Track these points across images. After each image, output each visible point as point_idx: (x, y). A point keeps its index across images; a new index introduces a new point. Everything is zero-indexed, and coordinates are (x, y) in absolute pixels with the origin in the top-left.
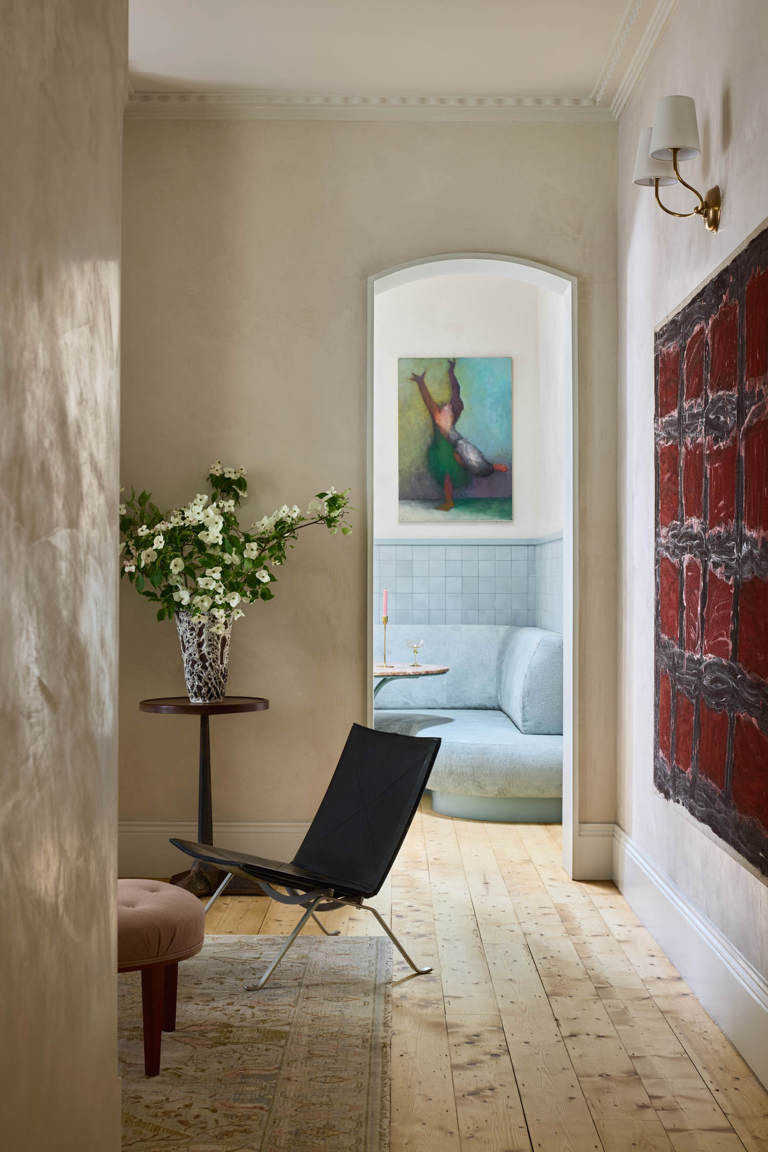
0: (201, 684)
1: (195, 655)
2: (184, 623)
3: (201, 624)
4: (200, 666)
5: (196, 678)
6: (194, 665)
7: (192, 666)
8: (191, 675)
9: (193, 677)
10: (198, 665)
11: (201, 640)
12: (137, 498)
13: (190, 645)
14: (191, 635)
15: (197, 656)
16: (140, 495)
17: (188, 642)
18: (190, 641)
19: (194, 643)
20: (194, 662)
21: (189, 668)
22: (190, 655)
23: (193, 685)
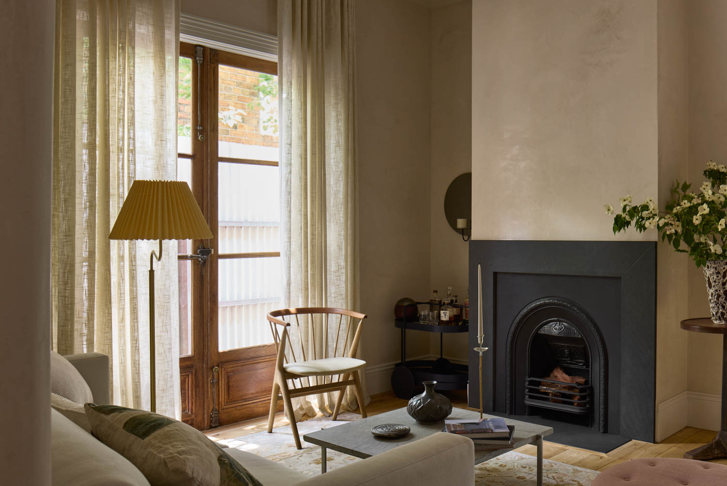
0: (724, 311)
1: (720, 291)
2: (712, 268)
3: (725, 269)
4: (723, 299)
5: (720, 307)
6: (719, 298)
7: (718, 298)
8: (716, 305)
9: (718, 306)
10: (722, 298)
11: (725, 281)
12: (681, 186)
13: (716, 284)
14: (718, 277)
15: (722, 291)
16: (683, 184)
17: (715, 282)
18: (716, 281)
19: (719, 282)
20: (719, 296)
21: (715, 300)
22: (716, 291)
23: (718, 312)
